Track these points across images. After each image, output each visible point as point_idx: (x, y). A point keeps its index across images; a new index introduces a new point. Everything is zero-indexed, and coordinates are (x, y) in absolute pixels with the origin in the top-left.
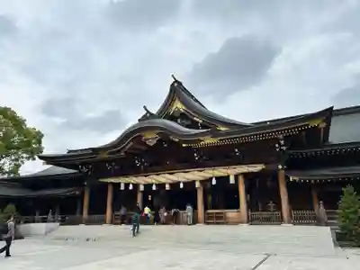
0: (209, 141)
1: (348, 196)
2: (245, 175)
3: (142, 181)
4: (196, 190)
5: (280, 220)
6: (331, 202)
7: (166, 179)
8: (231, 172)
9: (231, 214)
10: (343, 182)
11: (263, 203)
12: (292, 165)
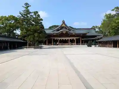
0: (74, 34)
1: (89, 42)
2: (76, 39)
3: (59, 39)
4: (69, 41)
5: (80, 45)
6: (87, 43)
7: (64, 39)
8: (75, 38)
9: (73, 44)
10: (89, 40)
11: (78, 42)
12: (83, 37)
